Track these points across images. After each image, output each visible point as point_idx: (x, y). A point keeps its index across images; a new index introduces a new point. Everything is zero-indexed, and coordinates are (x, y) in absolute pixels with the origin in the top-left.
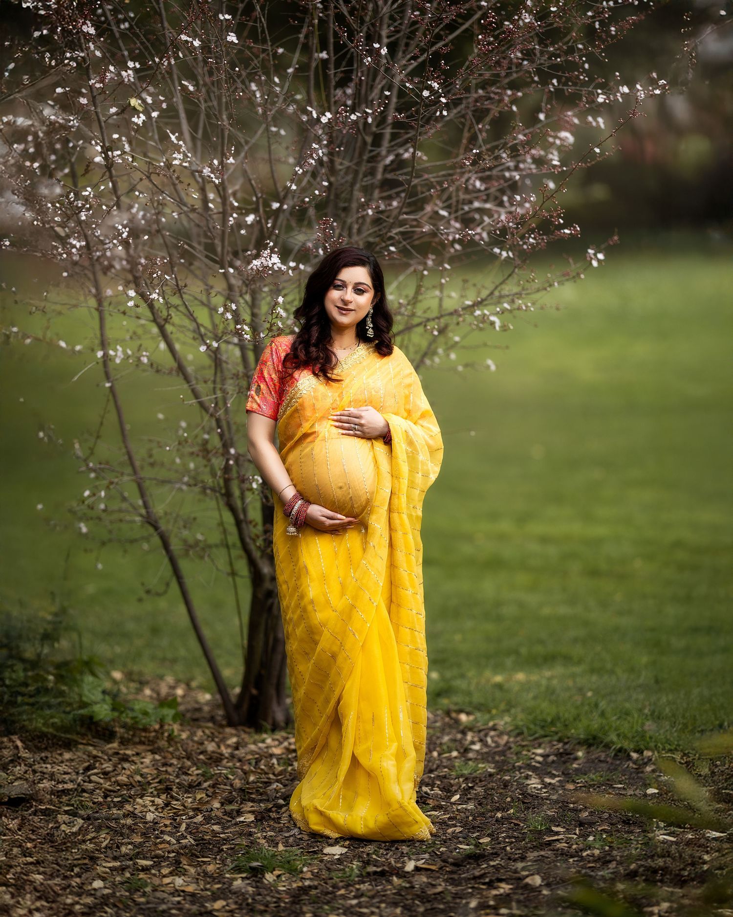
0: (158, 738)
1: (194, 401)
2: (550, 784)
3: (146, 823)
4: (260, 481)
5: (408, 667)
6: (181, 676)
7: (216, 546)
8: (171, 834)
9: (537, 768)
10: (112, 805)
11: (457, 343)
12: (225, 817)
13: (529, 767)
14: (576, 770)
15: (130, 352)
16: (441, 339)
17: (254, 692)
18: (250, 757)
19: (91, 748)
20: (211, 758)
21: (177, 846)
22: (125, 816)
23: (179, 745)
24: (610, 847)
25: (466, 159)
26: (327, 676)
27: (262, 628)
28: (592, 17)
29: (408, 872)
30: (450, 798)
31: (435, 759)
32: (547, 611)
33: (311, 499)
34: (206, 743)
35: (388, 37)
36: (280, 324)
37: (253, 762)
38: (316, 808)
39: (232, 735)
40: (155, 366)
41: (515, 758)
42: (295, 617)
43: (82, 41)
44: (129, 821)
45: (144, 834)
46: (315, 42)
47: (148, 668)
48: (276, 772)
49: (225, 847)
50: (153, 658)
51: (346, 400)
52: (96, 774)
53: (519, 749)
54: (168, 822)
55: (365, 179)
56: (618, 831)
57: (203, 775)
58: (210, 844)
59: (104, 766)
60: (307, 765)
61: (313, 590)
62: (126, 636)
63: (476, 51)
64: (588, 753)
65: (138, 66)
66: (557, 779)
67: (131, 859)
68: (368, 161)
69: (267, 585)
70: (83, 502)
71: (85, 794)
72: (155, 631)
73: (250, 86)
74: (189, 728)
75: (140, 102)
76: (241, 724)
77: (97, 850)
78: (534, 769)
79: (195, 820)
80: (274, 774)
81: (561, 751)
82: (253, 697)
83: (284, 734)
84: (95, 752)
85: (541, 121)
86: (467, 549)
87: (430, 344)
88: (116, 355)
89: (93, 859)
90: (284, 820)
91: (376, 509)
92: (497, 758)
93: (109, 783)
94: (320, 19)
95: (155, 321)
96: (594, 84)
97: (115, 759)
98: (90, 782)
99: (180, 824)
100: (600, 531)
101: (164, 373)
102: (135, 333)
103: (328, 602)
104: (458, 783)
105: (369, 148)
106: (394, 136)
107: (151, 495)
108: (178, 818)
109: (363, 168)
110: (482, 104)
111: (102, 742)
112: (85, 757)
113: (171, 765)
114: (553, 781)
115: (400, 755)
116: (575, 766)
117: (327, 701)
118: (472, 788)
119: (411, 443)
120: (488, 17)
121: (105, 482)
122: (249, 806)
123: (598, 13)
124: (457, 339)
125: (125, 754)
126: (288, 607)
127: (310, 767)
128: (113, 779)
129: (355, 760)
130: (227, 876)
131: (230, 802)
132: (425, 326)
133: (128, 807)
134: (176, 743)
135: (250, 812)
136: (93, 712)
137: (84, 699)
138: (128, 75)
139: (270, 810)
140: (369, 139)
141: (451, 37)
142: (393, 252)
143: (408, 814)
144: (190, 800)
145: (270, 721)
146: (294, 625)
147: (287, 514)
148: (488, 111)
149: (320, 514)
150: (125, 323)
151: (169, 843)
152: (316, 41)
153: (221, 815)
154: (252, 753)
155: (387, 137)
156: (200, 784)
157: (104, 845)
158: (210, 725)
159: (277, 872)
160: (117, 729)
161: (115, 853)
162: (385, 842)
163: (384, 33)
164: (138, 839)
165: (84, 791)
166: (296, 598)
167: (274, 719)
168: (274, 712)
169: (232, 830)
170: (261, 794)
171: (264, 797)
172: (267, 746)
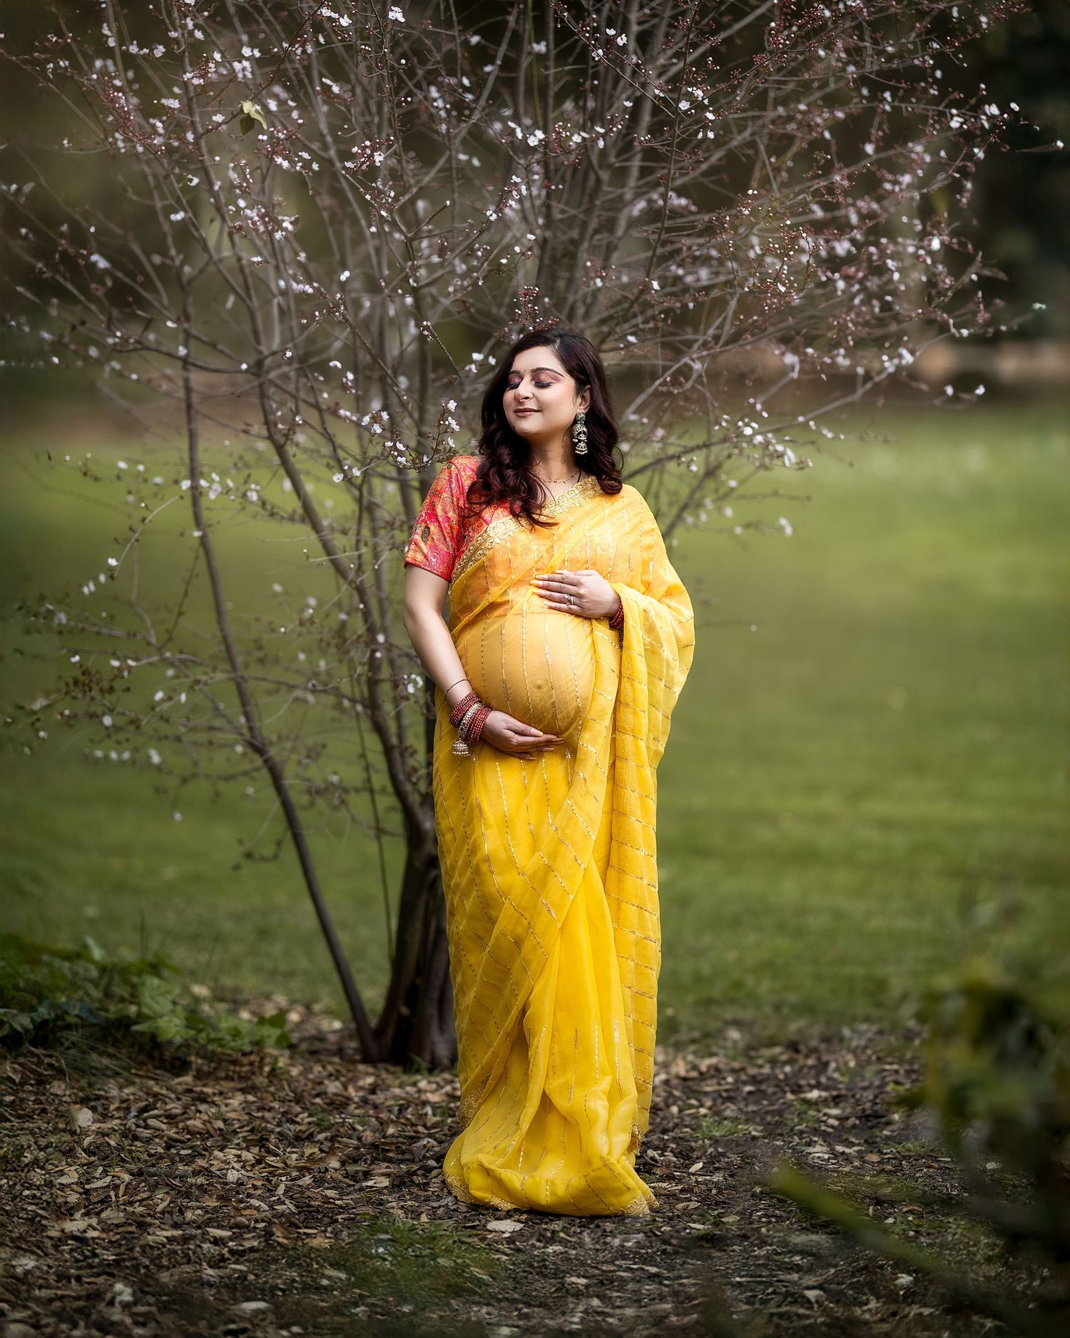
0: (253, 1073)
1: (325, 558)
2: (843, 1153)
3: (226, 1184)
4: (420, 682)
5: (632, 964)
6: (298, 996)
7: (357, 790)
8: (260, 1198)
9: (829, 1134)
10: (177, 1159)
11: (732, 489)
12: (347, 1180)
13: (816, 1131)
14: (888, 1138)
15: (231, 484)
16: (710, 484)
17: (404, 1011)
18: (391, 1102)
19: (151, 1083)
20: (331, 1103)
21: (269, 1214)
22: (196, 1173)
23: (285, 1083)
24: (916, 1232)
26: (507, 972)
27: (420, 913)
30: (688, 1167)
31: (672, 1115)
32: (875, 923)
33: (493, 703)
34: (326, 1082)
35: (640, 23)
36: (451, 442)
37: (396, 1109)
38: (481, 1165)
39: (368, 1074)
40: (268, 507)
41: (796, 1120)
42: (464, 881)
43: (176, 15)
44: (201, 1180)
45: (220, 1198)
47: (249, 983)
48: (429, 1124)
49: (340, 1217)
50: (257, 970)
51: (557, 559)
52: (156, 1117)
53: (804, 1107)
54: (259, 1183)
55: (598, 237)
56: (932, 1212)
57: (317, 1124)
58: (319, 1212)
59: (168, 1107)
60: (475, 1105)
61: (490, 842)
62: (218, 938)
64: (909, 1116)
65: (257, 54)
66: (856, 1148)
67: (199, 1227)
68: (604, 208)
69: (428, 848)
70: (153, 708)
71: (138, 1144)
72: (264, 934)
73: (429, 91)
74: (302, 1061)
75: (258, 108)
76: (383, 1060)
77: (149, 1215)
78: (824, 1136)
79: (300, 1182)
80: (425, 1126)
81: (868, 1112)
82: (402, 1019)
83: (447, 1076)
84: (156, 1089)
85: (868, 156)
86: (765, 834)
87: (693, 492)
88: (210, 488)
89: (142, 1226)
90: (434, 1187)
91: (591, 723)
92: (769, 1118)
93: (174, 1130)
95: (270, 438)
96: (946, 101)
97: (186, 1099)
98: (147, 1127)
99: (276, 1186)
100: (980, 814)
101: (282, 518)
102: (241, 458)
103: (511, 860)
104: (703, 1146)
105: (606, 188)
106: (644, 172)
107: (257, 705)
108: (274, 1179)
109: (595, 219)
110: (783, 128)
111: (168, 1075)
112: (141, 1094)
113: (270, 1110)
114: (848, 1151)
115: (615, 1094)
116: (886, 1132)
117: (507, 1010)
118: (723, 1155)
119: (650, 629)
121: (187, 681)
122: (383, 1167)
124: (733, 483)
125: (202, 1092)
126: (453, 867)
127: (478, 1108)
128: (181, 1125)
129: (546, 1102)
131: (355, 1161)
132: (679, 458)
133: (201, 1162)
134: (281, 1080)
135: (383, 1175)
136: (157, 1028)
137: (145, 1010)
138: (243, 68)
139: (414, 1173)
140: (605, 176)
141: (737, 26)
143: (617, 1177)
144: (294, 1156)
145: (428, 1056)
146: (462, 894)
147: (456, 723)
149: (504, 725)
150: (227, 443)
151: (258, 1209)
152: (529, 26)
153: (340, 1177)
154: (396, 1098)
155: (635, 173)
156: (311, 1135)
157: (160, 1208)
158: (336, 1060)
160: (193, 1058)
161: (175, 1218)
162: (580, 1218)
163: (634, 16)
164: (213, 1203)
165: (136, 1138)
166: (464, 852)
167: (433, 1054)
168: (433, 1043)
169: (355, 1196)
170: (403, 1153)
171: (407, 1156)
172: (420, 1091)
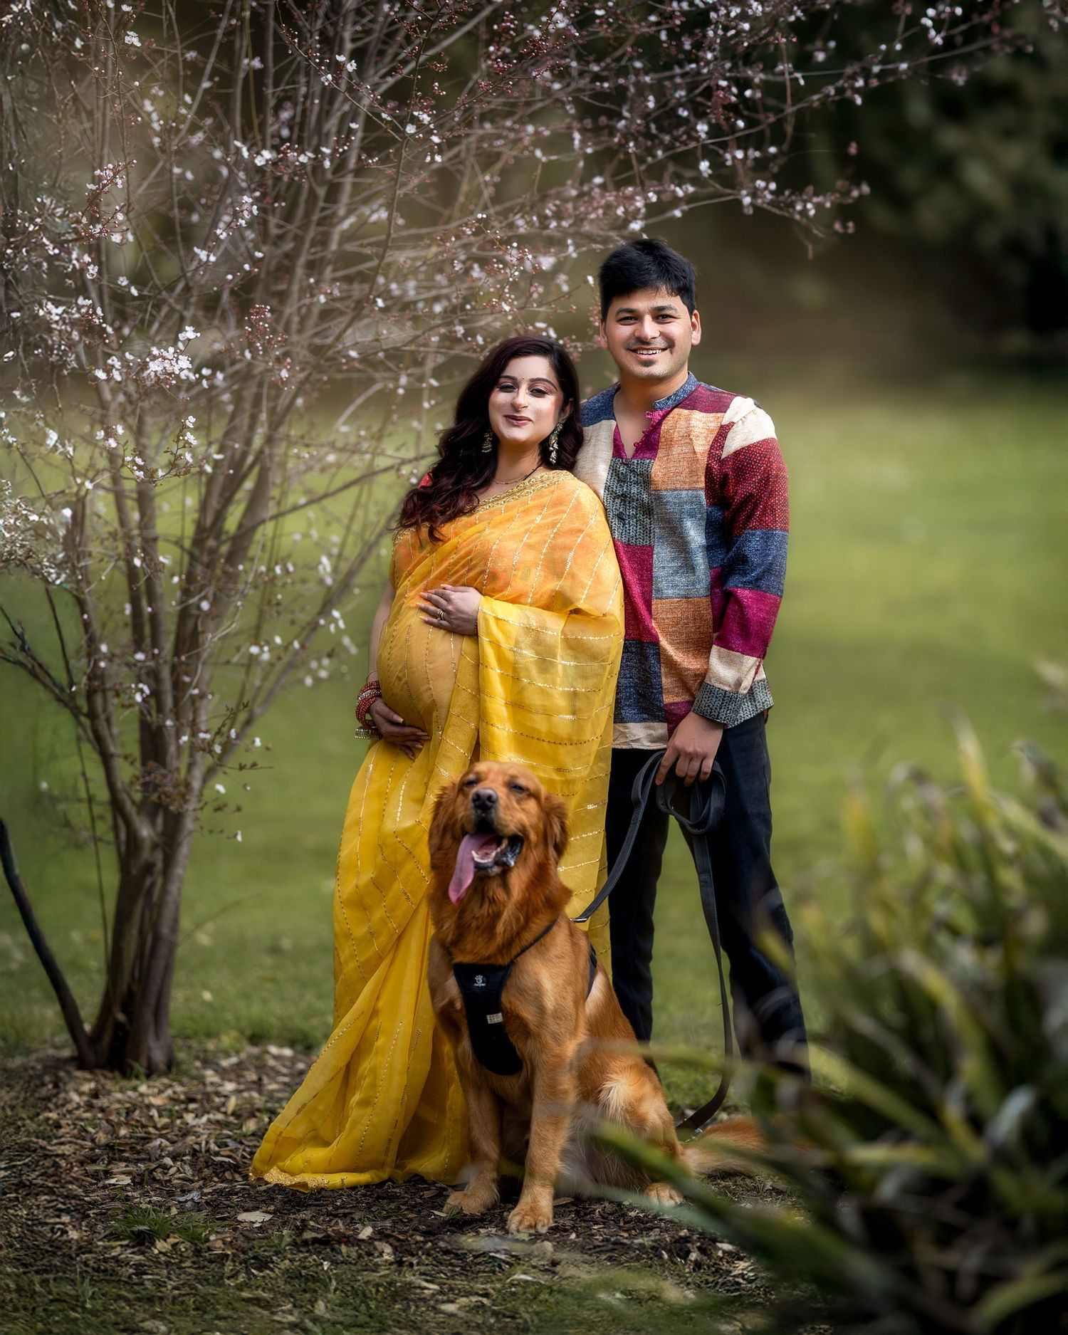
12: (88, 1179)
17: (121, 1017)
18: (118, 1106)
25: (466, 225)
27: (136, 920)
28: (657, 24)
29: (363, 1241)
35: (353, 42)
36: (188, 457)
37: (123, 1112)
39: (87, 1080)
46: (244, 42)
48: (158, 1126)
49: (91, 1212)
55: (313, 250)
63: (484, 66)
68: (319, 224)
69: (146, 856)
73: (144, 104)
76: (100, 1066)
80: (155, 1127)
82: (118, 1025)
83: (166, 1081)
94: (253, 10)
105: (321, 204)
106: (357, 188)
109: (311, 234)
110: (491, 145)
120: (504, 21)
122: (121, 1166)
123: (667, 17)
130: (100, 1243)
131: (94, 1161)
132: (398, 470)
135: (123, 1173)
139: (154, 1171)
140: (321, 192)
142: (353, 359)
145: (144, 1061)
148: (499, 155)
152: (246, 41)
153: (80, 1176)
154: (120, 1102)
155: (348, 189)
159: (172, 1240)
163: (347, 34)
167: (150, 1059)
168: (149, 1049)
169: (100, 1193)
170: (138, 1153)
171: (143, 1156)
172: (142, 1095)
